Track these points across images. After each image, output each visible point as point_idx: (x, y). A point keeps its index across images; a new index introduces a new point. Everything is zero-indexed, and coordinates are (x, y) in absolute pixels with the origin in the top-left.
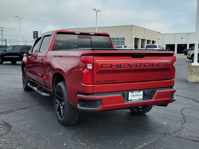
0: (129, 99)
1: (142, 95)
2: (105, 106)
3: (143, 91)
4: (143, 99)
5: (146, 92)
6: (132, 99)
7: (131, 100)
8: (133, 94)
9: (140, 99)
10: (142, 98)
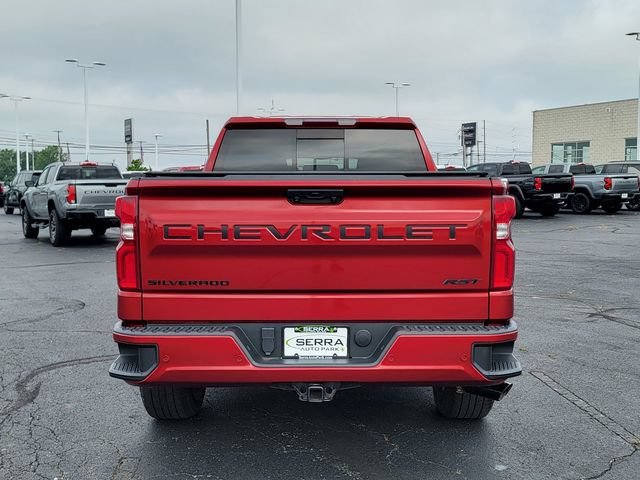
0: (287, 353)
1: (345, 342)
2: (169, 369)
3: (348, 329)
4: (349, 357)
5: (364, 331)
6: (301, 353)
7: (296, 357)
8: (303, 336)
9: (335, 357)
10: (344, 353)
